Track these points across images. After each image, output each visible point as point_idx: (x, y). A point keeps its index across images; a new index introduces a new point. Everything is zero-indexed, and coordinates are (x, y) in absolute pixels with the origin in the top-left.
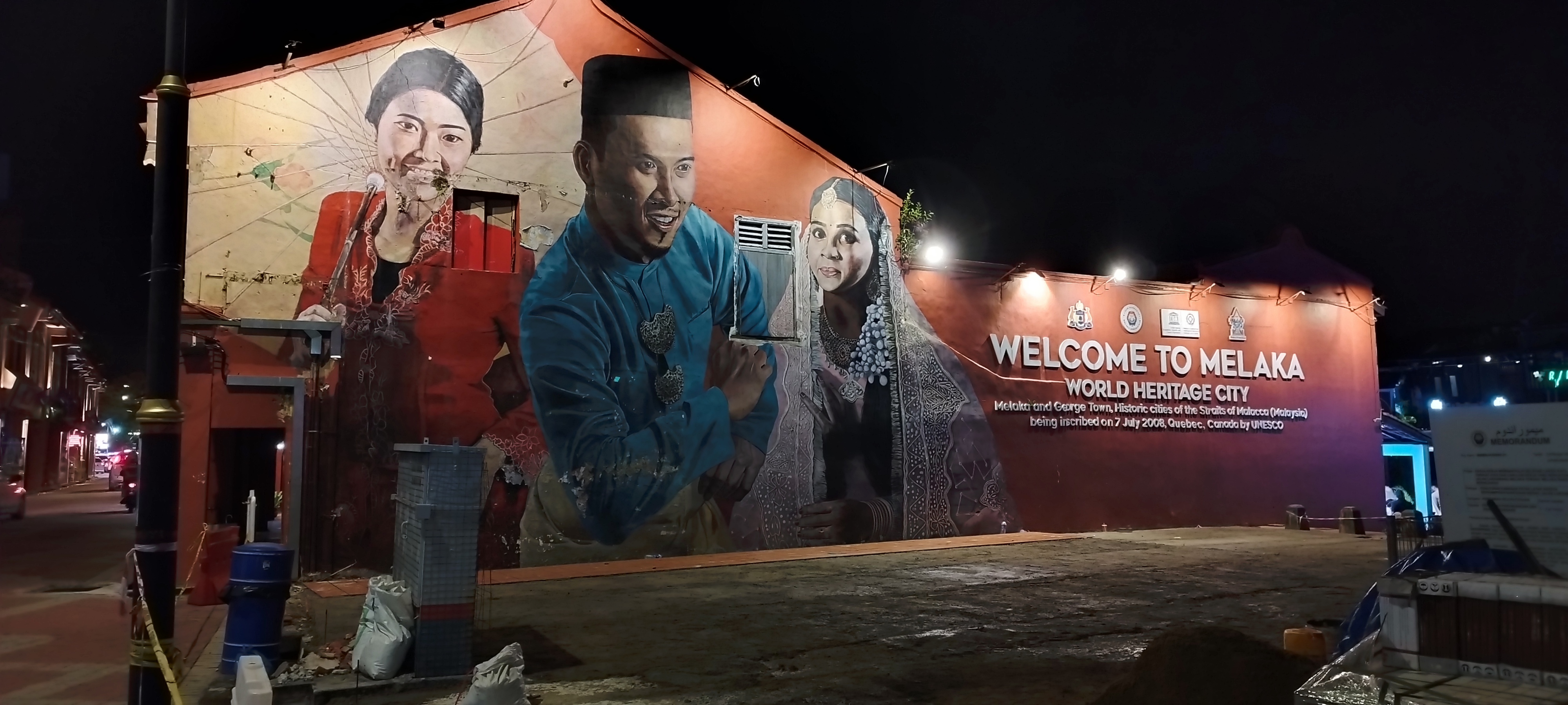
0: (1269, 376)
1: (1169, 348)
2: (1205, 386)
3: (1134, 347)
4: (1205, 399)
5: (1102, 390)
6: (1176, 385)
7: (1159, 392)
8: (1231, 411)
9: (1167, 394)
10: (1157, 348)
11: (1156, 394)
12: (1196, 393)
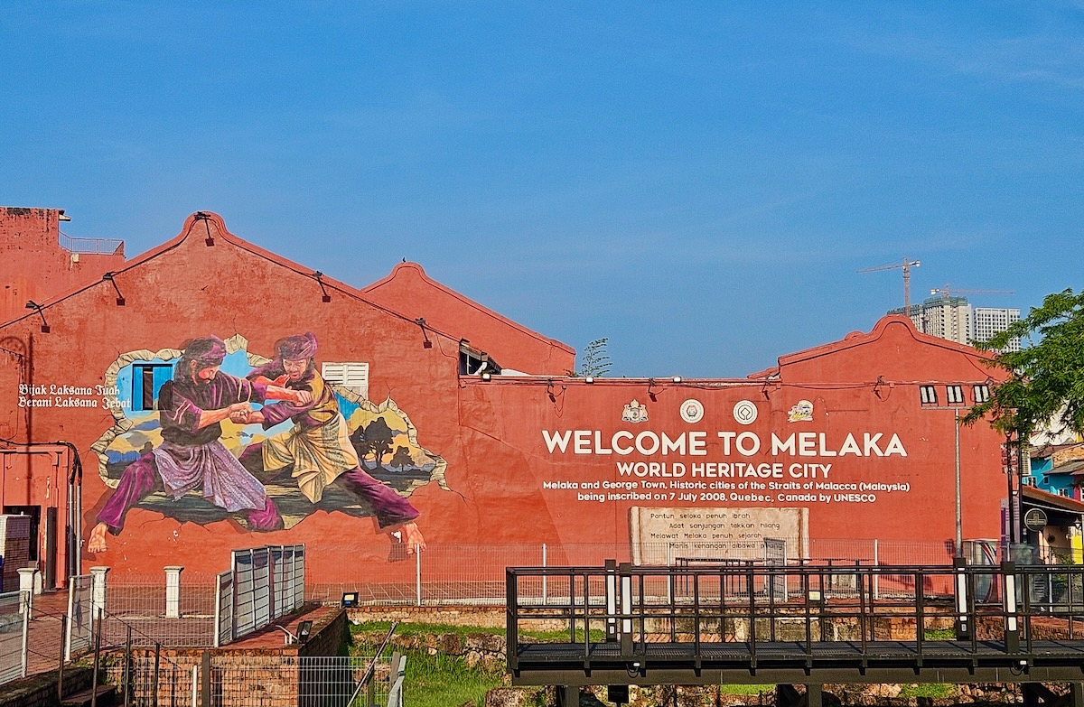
0: (859, 453)
1: (733, 434)
2: (775, 465)
3: (693, 435)
4: (775, 475)
5: (656, 472)
6: (741, 466)
7: (721, 471)
8: (807, 486)
9: (729, 473)
10: (720, 434)
11: (717, 473)
12: (764, 471)
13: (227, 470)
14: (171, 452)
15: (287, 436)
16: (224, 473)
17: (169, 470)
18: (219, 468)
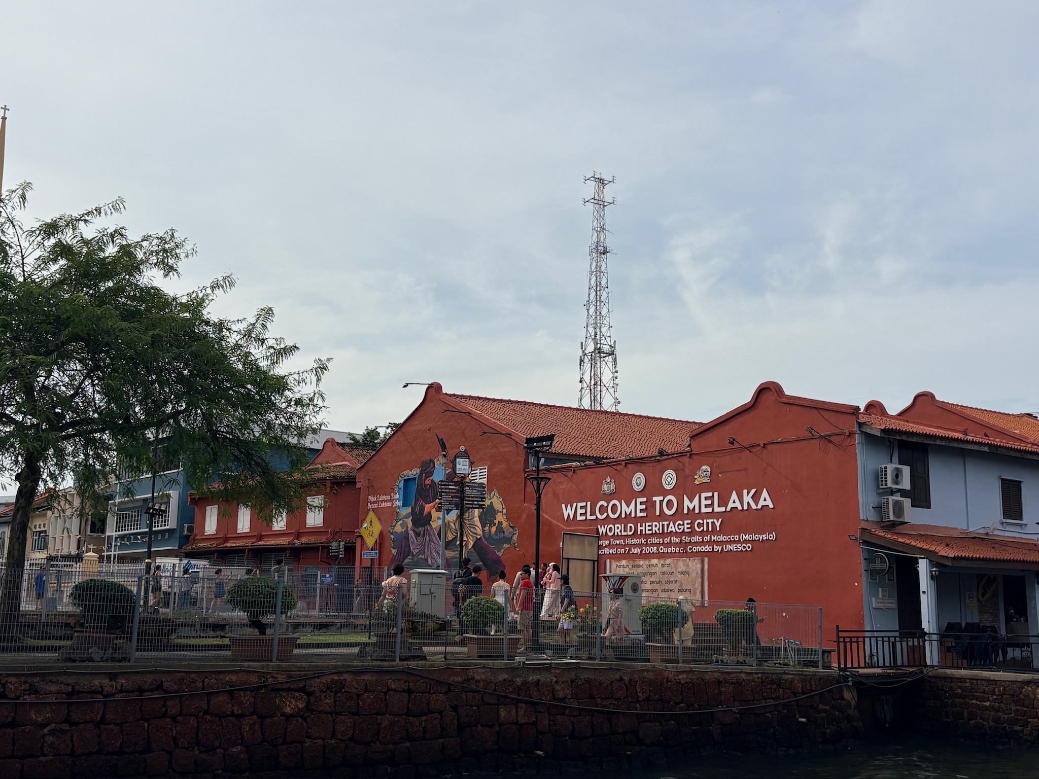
0: (740, 508)
1: (661, 498)
2: (686, 522)
3: (639, 500)
4: (686, 530)
5: (619, 531)
6: (665, 523)
8: (707, 538)
10: (654, 499)
11: (652, 530)
12: (680, 527)
13: (433, 542)
14: (414, 531)
15: (455, 519)
16: (432, 543)
17: (413, 543)
18: (431, 541)
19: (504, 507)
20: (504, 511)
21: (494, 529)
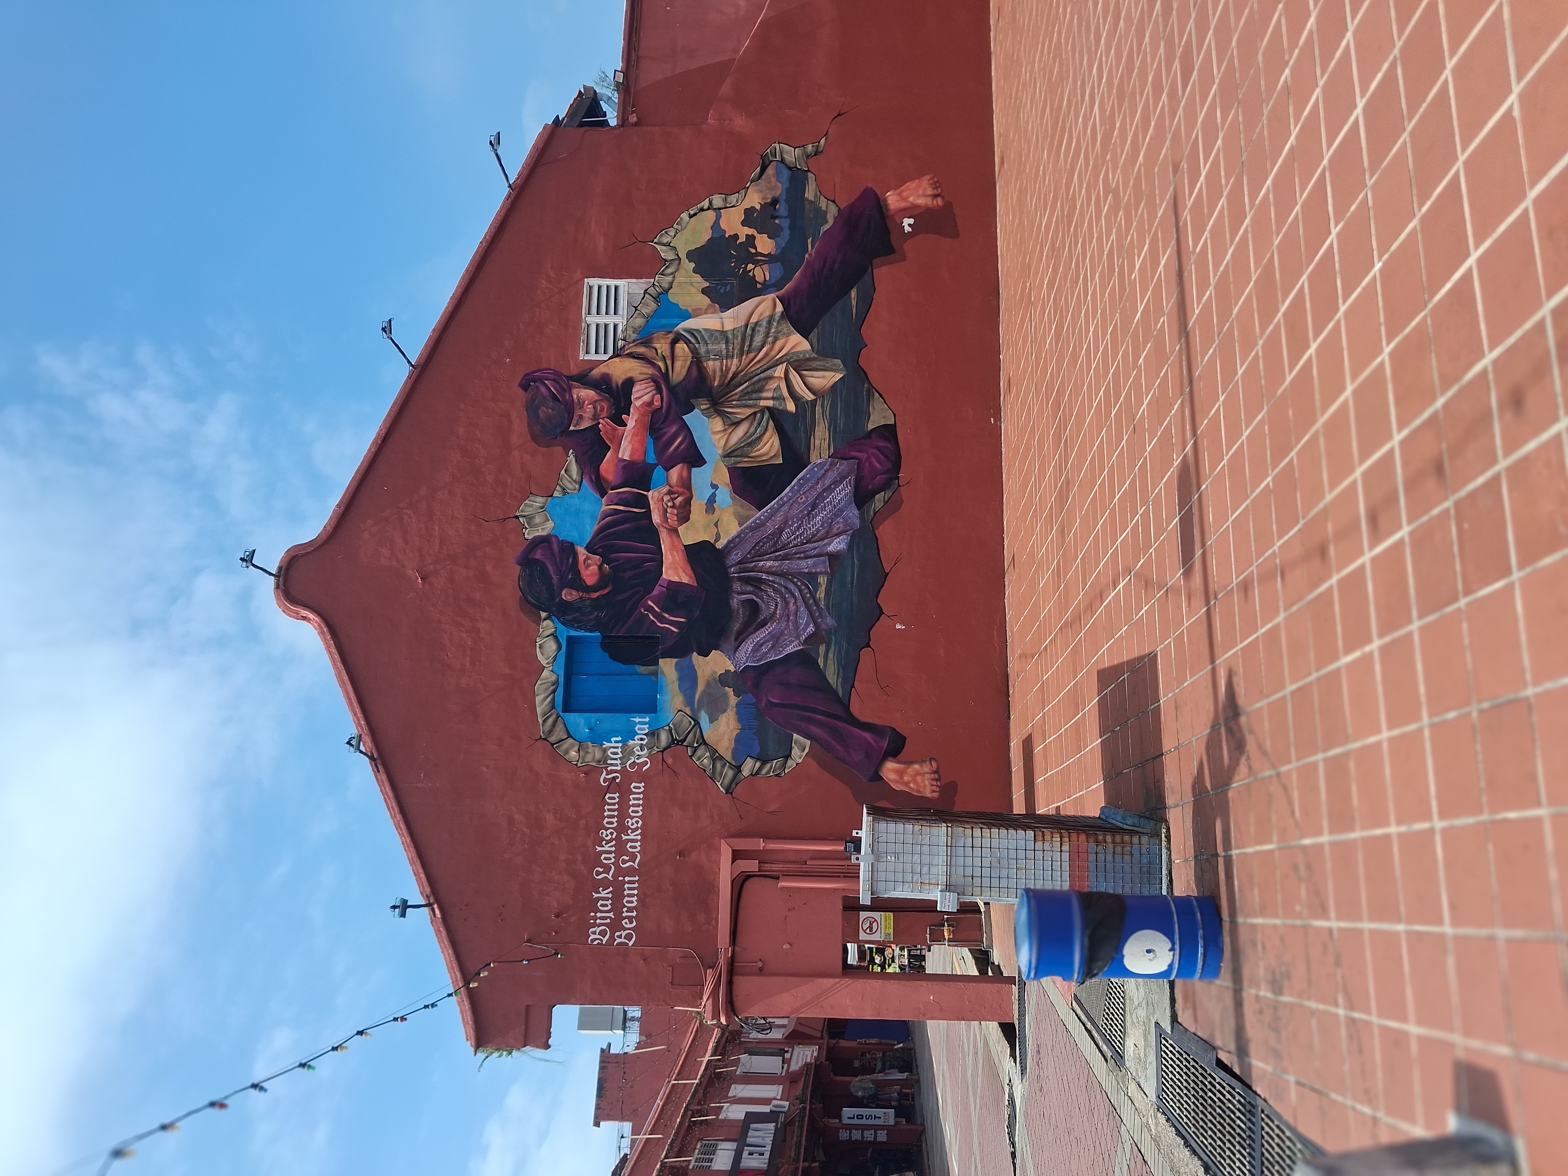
19: (705, 204)
20: (717, 201)
21: (765, 245)
